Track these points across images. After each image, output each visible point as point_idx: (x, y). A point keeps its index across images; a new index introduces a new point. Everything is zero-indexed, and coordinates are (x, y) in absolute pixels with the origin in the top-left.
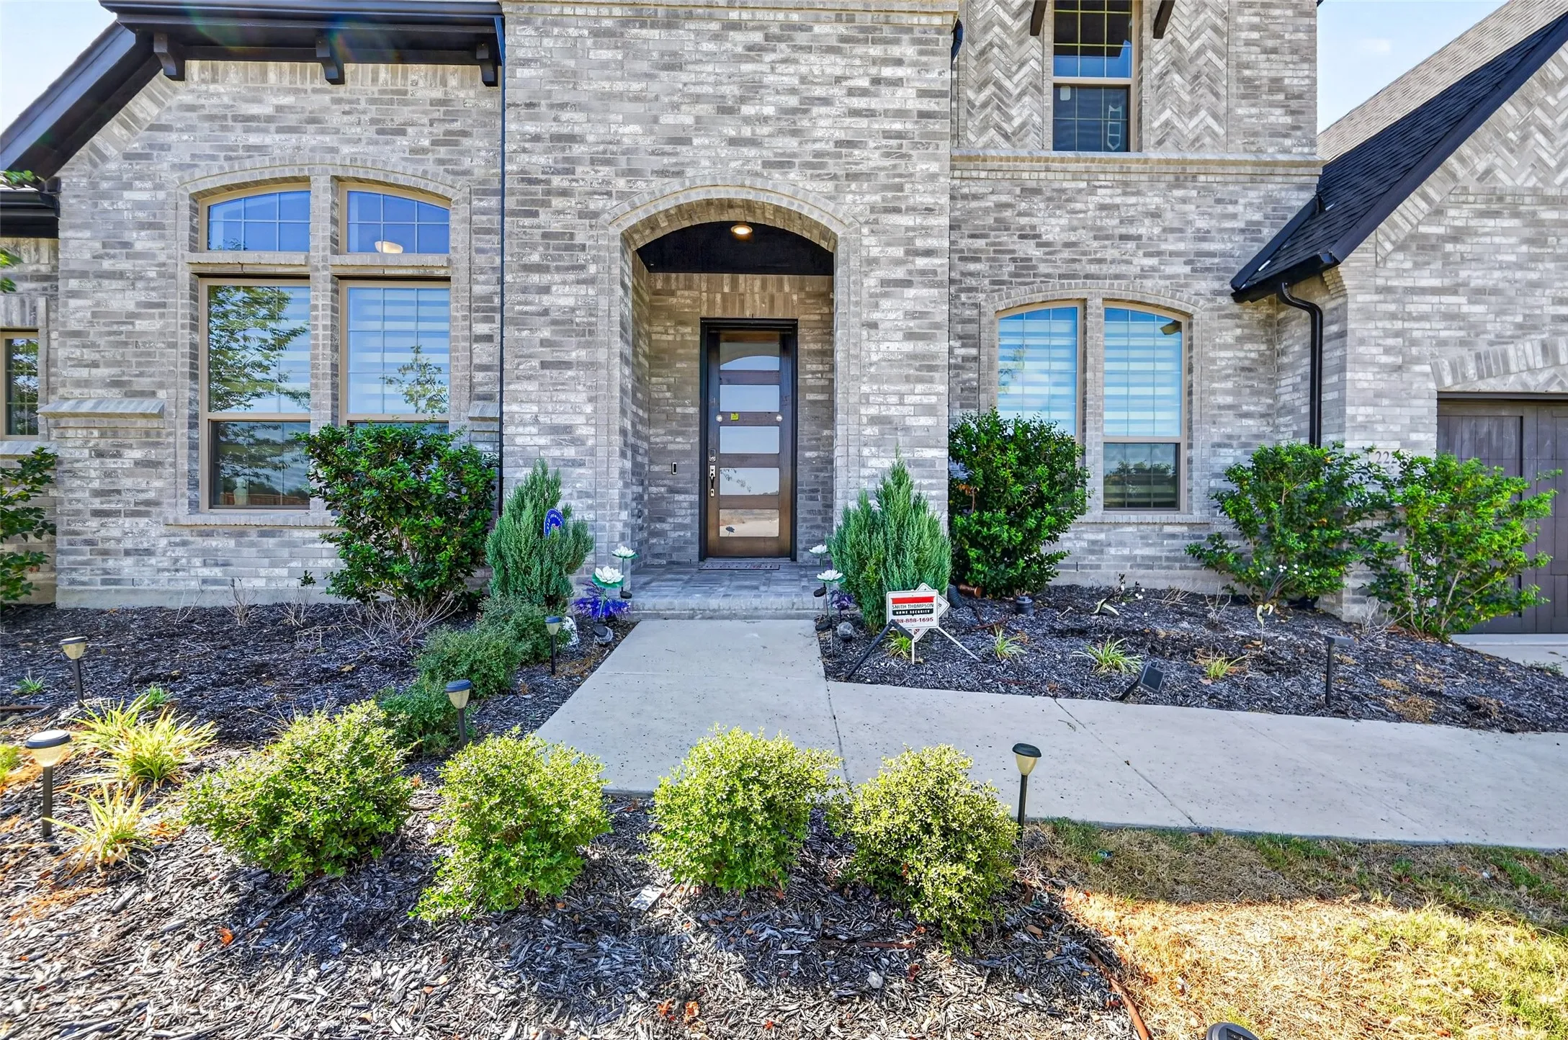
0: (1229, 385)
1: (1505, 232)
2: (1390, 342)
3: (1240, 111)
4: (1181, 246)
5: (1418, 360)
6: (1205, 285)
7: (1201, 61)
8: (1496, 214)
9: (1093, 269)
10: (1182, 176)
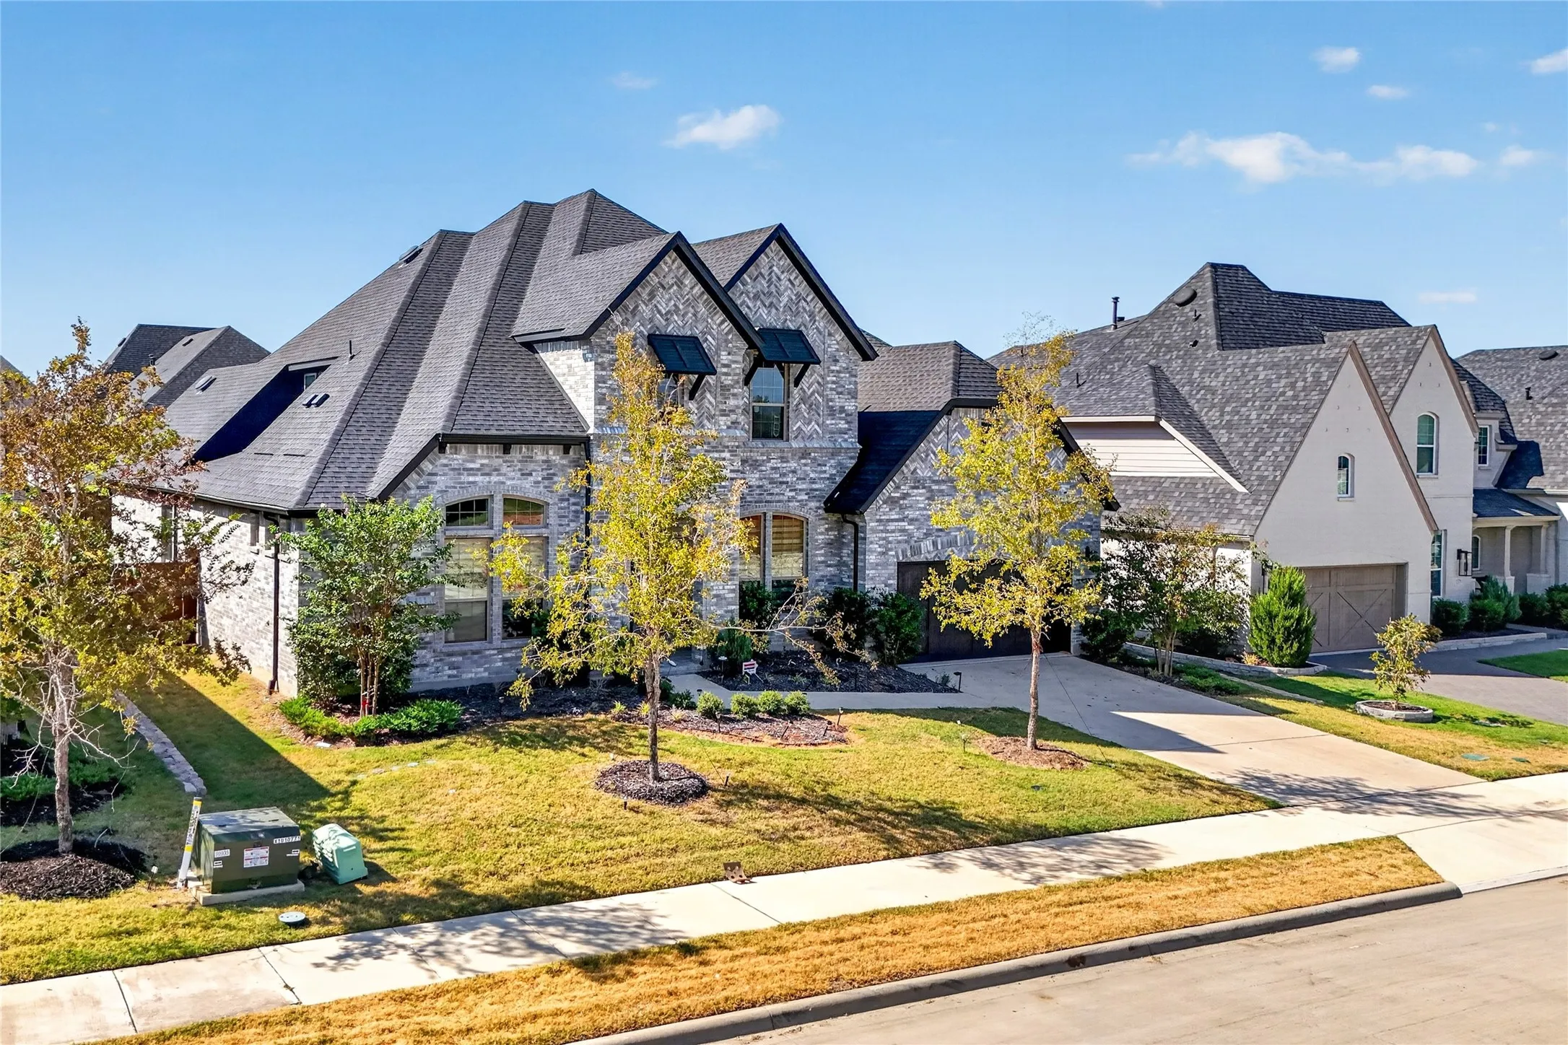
0: (823, 551)
1: (921, 495)
2: (881, 542)
3: (828, 422)
4: (804, 486)
5: (891, 550)
6: (813, 504)
7: (813, 398)
8: (917, 488)
9: (769, 498)
10: (805, 454)
